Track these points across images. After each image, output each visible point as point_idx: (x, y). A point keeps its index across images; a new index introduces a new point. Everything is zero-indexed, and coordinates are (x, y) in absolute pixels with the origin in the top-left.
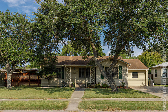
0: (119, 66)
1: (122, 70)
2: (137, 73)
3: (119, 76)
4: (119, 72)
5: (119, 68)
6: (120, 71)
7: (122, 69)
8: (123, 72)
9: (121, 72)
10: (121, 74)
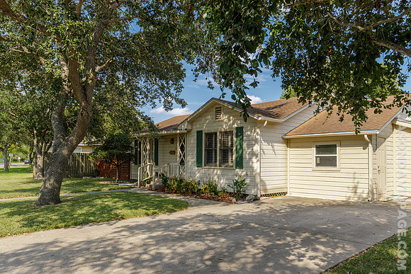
0: (236, 125)
1: (245, 138)
2: (335, 146)
3: (236, 158)
4: (237, 147)
5: (237, 133)
6: (238, 142)
7: (242, 134)
8: (245, 145)
9: (241, 147)
10: (240, 152)
